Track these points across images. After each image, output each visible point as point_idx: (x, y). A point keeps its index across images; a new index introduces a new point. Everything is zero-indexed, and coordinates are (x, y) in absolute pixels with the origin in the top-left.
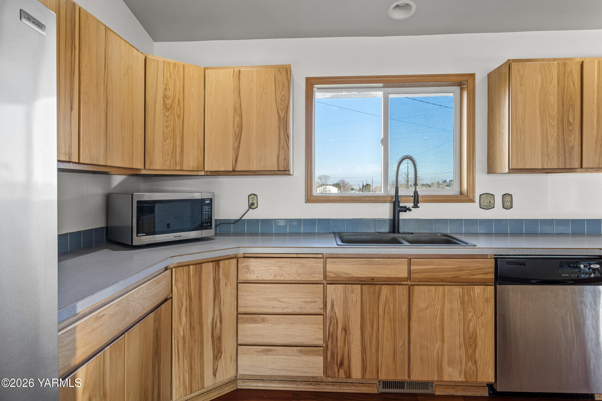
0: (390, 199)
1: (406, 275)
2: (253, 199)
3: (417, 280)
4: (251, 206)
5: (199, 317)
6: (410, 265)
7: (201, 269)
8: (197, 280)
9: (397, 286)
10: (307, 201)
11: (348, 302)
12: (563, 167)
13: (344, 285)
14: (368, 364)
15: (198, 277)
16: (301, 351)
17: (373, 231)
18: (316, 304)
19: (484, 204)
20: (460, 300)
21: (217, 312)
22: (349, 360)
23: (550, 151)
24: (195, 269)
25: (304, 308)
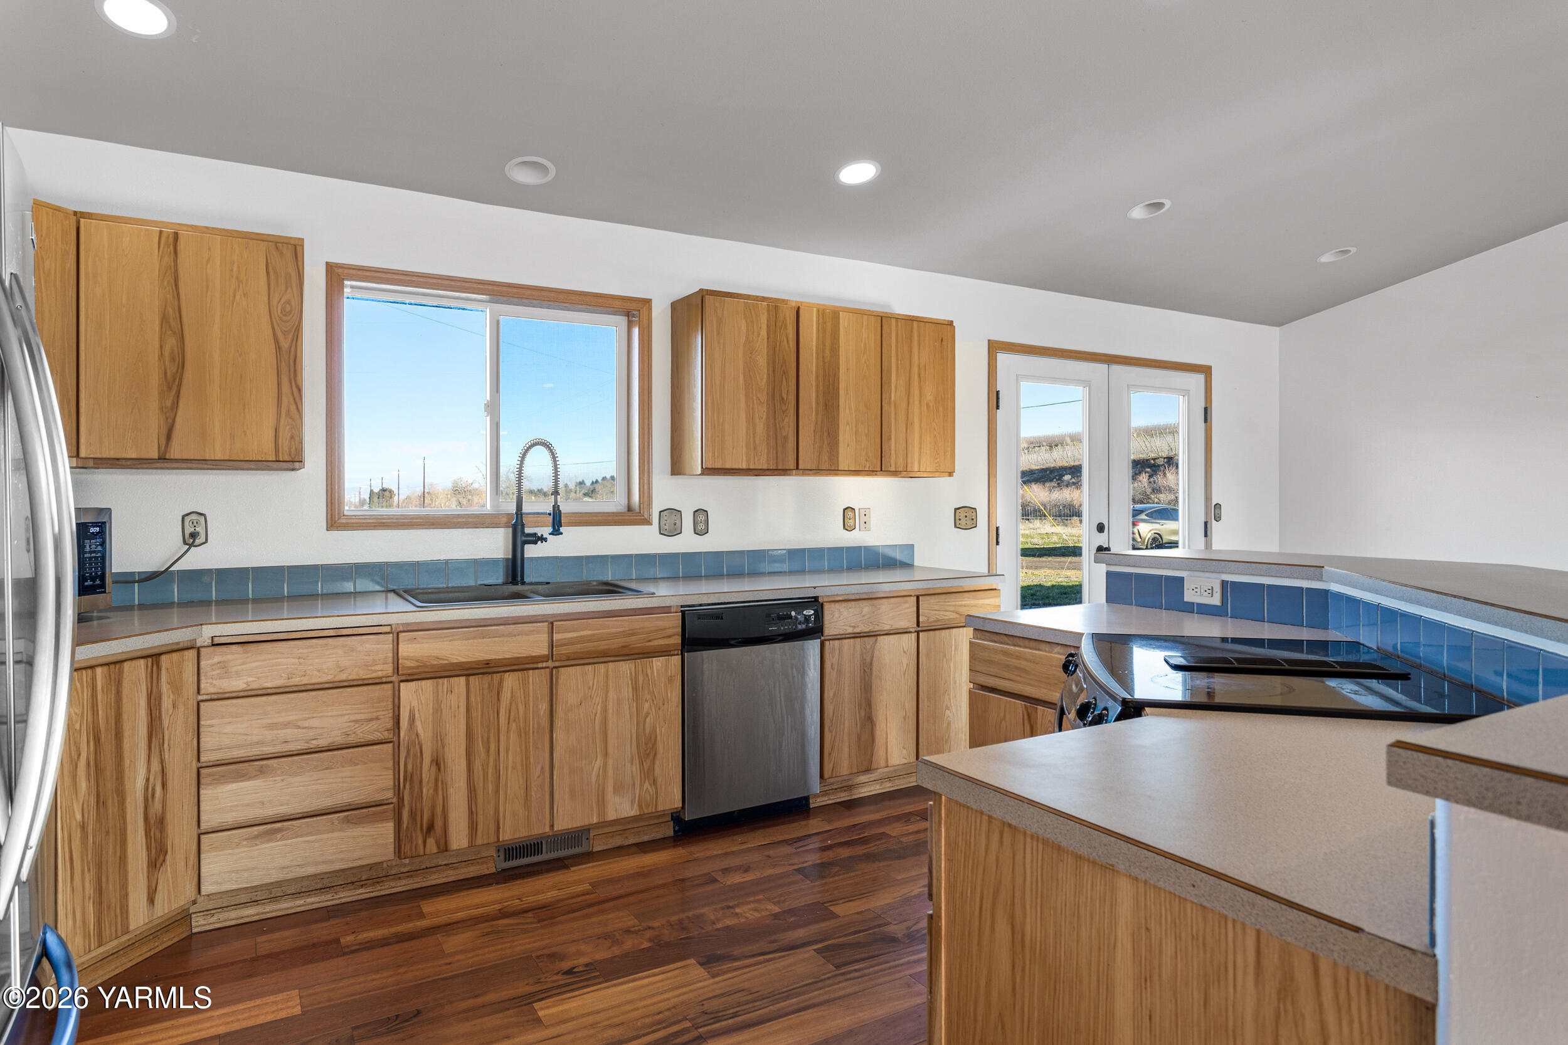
0: (504, 520)
1: (545, 651)
2: (195, 524)
3: (564, 658)
4: (191, 540)
5: (117, 779)
6: (552, 633)
7: (121, 673)
8: (111, 699)
9: (531, 671)
10: (332, 526)
11: (442, 710)
12: (774, 468)
13: (435, 680)
14: (481, 818)
15: (113, 692)
16: (347, 820)
17: (472, 583)
18: (378, 722)
19: (666, 527)
20: (632, 683)
21: (156, 766)
22: (445, 818)
23: (757, 442)
24: (107, 676)
25: (354, 733)
